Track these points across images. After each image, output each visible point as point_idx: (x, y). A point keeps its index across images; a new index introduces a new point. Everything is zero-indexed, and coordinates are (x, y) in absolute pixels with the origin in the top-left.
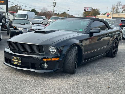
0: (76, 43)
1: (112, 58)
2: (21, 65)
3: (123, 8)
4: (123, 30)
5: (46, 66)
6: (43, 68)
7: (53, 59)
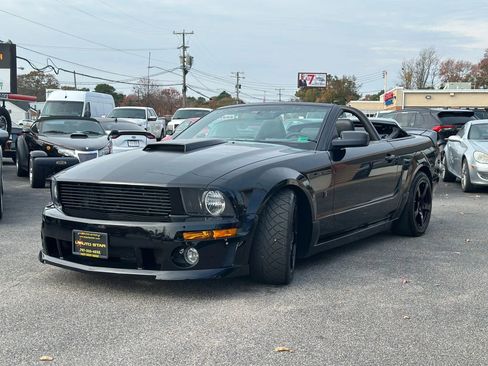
0: (286, 180)
1: (412, 239)
2: (106, 257)
3: (443, 74)
4: (446, 149)
5: (192, 256)
6: (183, 265)
7: (216, 234)
